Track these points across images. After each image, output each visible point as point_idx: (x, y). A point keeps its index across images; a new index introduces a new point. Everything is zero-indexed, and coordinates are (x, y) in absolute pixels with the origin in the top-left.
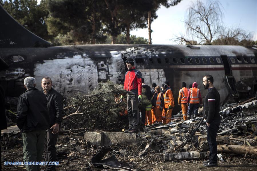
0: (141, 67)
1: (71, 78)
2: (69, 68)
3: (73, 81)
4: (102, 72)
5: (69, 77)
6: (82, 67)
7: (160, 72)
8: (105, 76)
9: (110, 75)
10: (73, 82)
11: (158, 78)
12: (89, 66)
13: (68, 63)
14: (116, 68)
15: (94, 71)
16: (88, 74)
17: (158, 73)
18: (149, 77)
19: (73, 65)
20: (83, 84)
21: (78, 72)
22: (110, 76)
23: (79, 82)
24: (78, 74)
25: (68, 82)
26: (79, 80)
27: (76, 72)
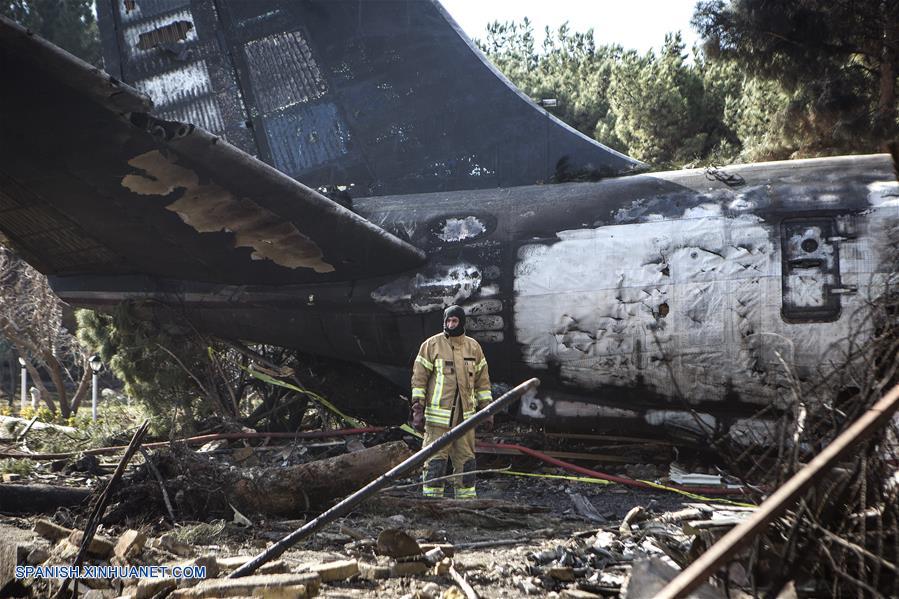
1: (662, 301)
2: (657, 262)
3: (670, 315)
4: (803, 272)
5: (655, 300)
6: (712, 256)
8: (819, 293)
9: (844, 287)
10: (669, 318)
12: (744, 251)
13: (655, 241)
14: (878, 254)
15: (765, 271)
16: (734, 285)
19: (677, 248)
20: (714, 326)
21: (694, 276)
22: (843, 290)
23: (694, 319)
24: (691, 285)
25: (652, 320)
26: (695, 310)
27: (683, 275)
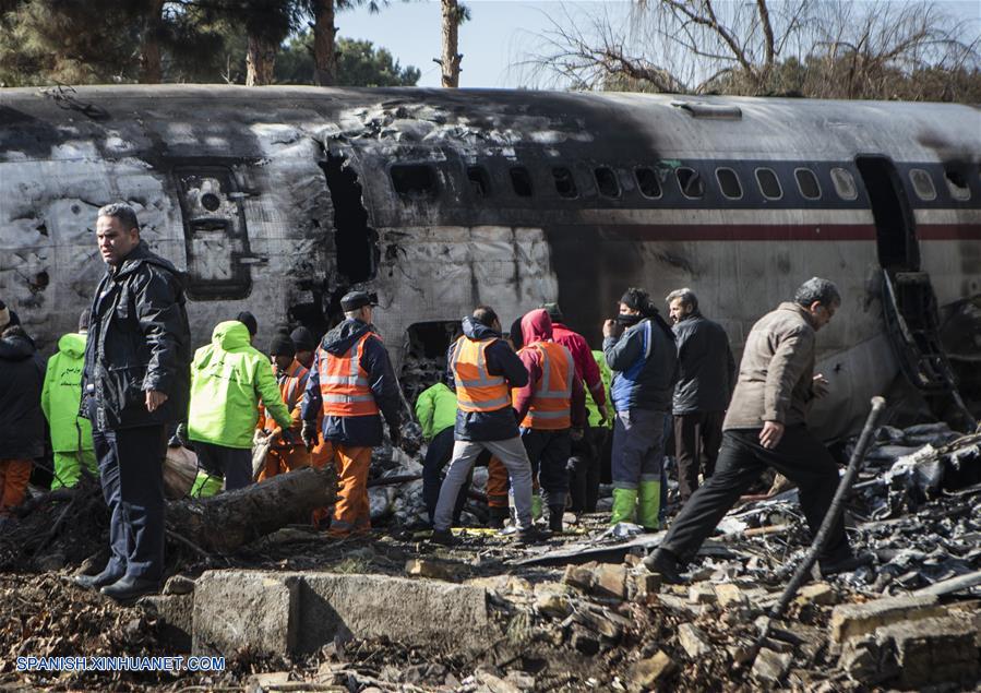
0: (422, 212)
1: (41, 269)
2: (30, 215)
3: (51, 287)
4: (207, 236)
5: (31, 266)
7: (525, 246)
8: (226, 263)
9: (254, 256)
10: (49, 292)
11: (516, 279)
13: (23, 187)
14: (285, 216)
15: (165, 233)
17: (516, 248)
18: (465, 270)
19: (52, 198)
21: (79, 237)
22: (253, 260)
23: (80, 294)
24: (77, 249)
25: (25, 294)
26: (83, 282)
27: (65, 236)
